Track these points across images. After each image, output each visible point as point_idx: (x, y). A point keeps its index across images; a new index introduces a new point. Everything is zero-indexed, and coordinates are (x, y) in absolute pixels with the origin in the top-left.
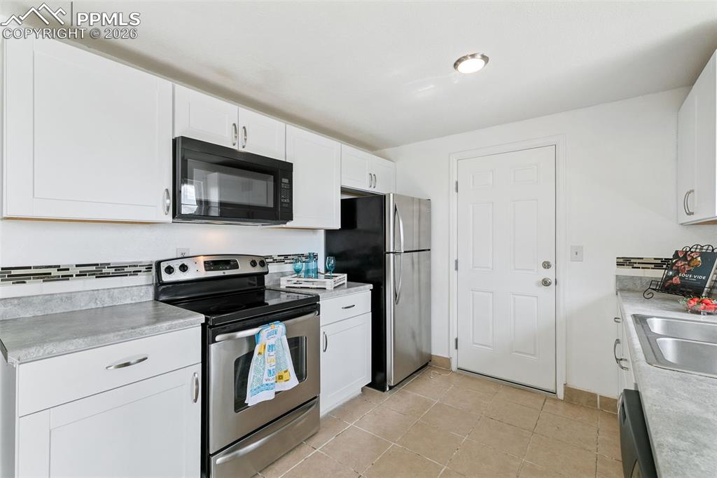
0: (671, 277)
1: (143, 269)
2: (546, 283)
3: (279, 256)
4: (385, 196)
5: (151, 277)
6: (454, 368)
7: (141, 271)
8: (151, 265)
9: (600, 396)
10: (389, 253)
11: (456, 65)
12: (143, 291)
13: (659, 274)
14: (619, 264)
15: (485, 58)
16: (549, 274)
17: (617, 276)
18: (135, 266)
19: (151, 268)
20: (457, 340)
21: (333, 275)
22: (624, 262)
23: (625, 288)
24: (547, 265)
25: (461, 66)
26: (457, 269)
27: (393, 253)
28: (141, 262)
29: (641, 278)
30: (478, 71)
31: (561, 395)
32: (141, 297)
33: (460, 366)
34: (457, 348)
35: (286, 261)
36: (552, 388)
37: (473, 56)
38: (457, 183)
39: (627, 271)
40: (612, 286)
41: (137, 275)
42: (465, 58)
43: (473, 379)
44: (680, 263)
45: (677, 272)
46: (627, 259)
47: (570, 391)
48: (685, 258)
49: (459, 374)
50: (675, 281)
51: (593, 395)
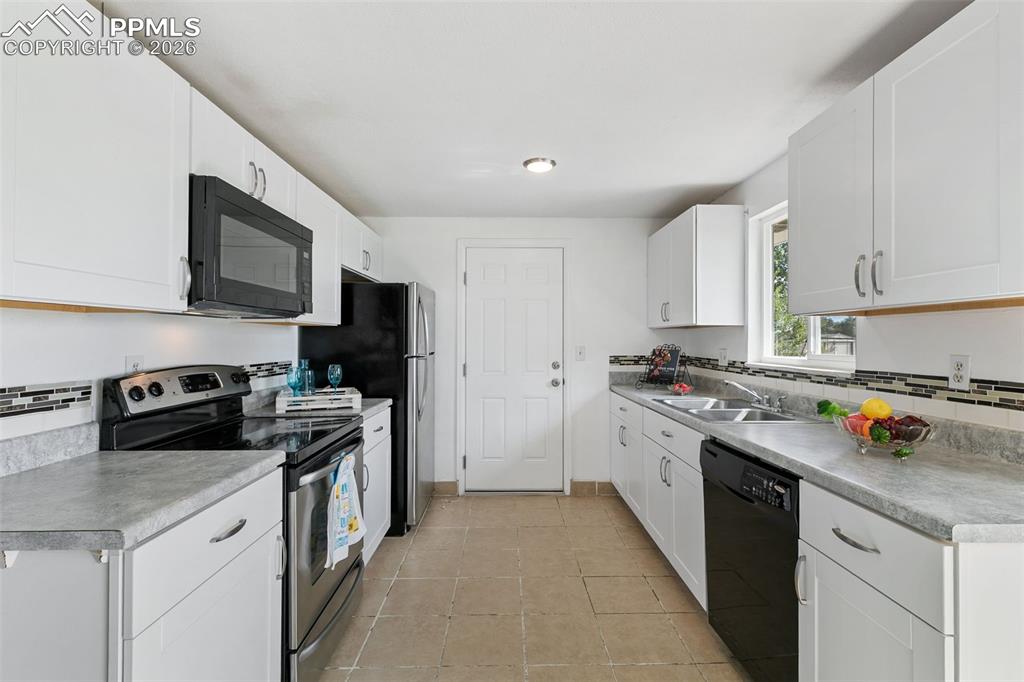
0: (652, 371)
1: (78, 395)
2: (555, 383)
3: (251, 366)
4: (407, 287)
5: (90, 408)
6: (461, 491)
7: (73, 400)
8: (90, 387)
9: (599, 483)
10: (412, 357)
11: (526, 163)
12: (83, 436)
13: (642, 369)
14: (611, 362)
15: (553, 163)
16: (557, 375)
17: (610, 372)
18: (65, 390)
19: (89, 393)
20: (465, 458)
21: (338, 390)
22: (615, 360)
23: (617, 382)
24: (555, 366)
25: (531, 167)
26: (465, 374)
27: (417, 357)
28: (74, 383)
29: (626, 373)
31: (567, 491)
32: (80, 447)
33: (469, 487)
34: (465, 467)
35: (260, 374)
36: (559, 487)
37: (544, 160)
38: (465, 274)
39: (617, 368)
40: (605, 381)
41: (68, 406)
42: (536, 159)
43: (484, 498)
44: (657, 359)
45: (656, 366)
46: (616, 358)
47: (575, 485)
48: (660, 355)
49: (468, 498)
50: (656, 373)
51: (593, 483)
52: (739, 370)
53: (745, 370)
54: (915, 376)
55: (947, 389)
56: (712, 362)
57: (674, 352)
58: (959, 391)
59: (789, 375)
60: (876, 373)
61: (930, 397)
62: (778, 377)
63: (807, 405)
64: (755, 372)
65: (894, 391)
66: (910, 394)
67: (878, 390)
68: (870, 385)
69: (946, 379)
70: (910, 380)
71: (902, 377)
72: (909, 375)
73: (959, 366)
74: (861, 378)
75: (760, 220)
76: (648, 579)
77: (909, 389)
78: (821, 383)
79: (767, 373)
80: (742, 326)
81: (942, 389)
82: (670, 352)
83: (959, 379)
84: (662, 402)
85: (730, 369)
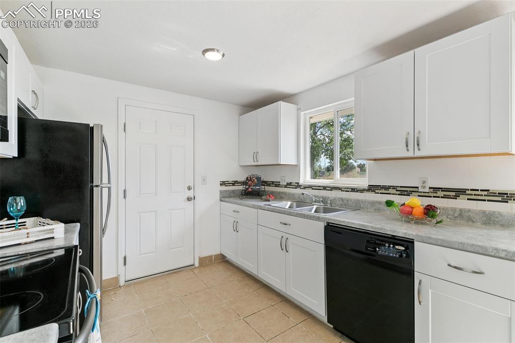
0: (248, 189)
2: (189, 199)
4: (92, 128)
6: (122, 283)
9: (214, 255)
13: (241, 188)
14: (221, 185)
16: (190, 194)
17: (220, 191)
20: (125, 258)
22: (223, 183)
24: (189, 188)
25: (207, 55)
26: (125, 197)
29: (228, 191)
30: (217, 61)
31: (197, 264)
33: (128, 278)
34: (125, 264)
36: (191, 263)
37: (218, 51)
38: (125, 124)
39: (224, 188)
40: (218, 196)
44: (250, 183)
45: (250, 186)
46: (224, 182)
47: (202, 260)
48: (251, 180)
49: (128, 286)
50: (250, 190)
51: (212, 256)
52: (295, 187)
53: (298, 186)
54: (401, 187)
55: (418, 192)
56: (275, 183)
57: (259, 179)
58: (423, 192)
59: (327, 188)
60: (380, 186)
61: (409, 195)
62: (321, 189)
63: (341, 202)
64: (305, 188)
65: (390, 194)
66: (398, 195)
67: (381, 193)
68: (377, 191)
69: (418, 188)
70: (398, 189)
71: (394, 187)
72: (398, 187)
73: (424, 182)
74: (372, 188)
75: (305, 114)
76: (275, 307)
77: (399, 192)
78: (348, 191)
79: (313, 188)
80: (296, 165)
81: (415, 192)
82: (256, 178)
83: (424, 187)
84: (270, 205)
85: (288, 186)
